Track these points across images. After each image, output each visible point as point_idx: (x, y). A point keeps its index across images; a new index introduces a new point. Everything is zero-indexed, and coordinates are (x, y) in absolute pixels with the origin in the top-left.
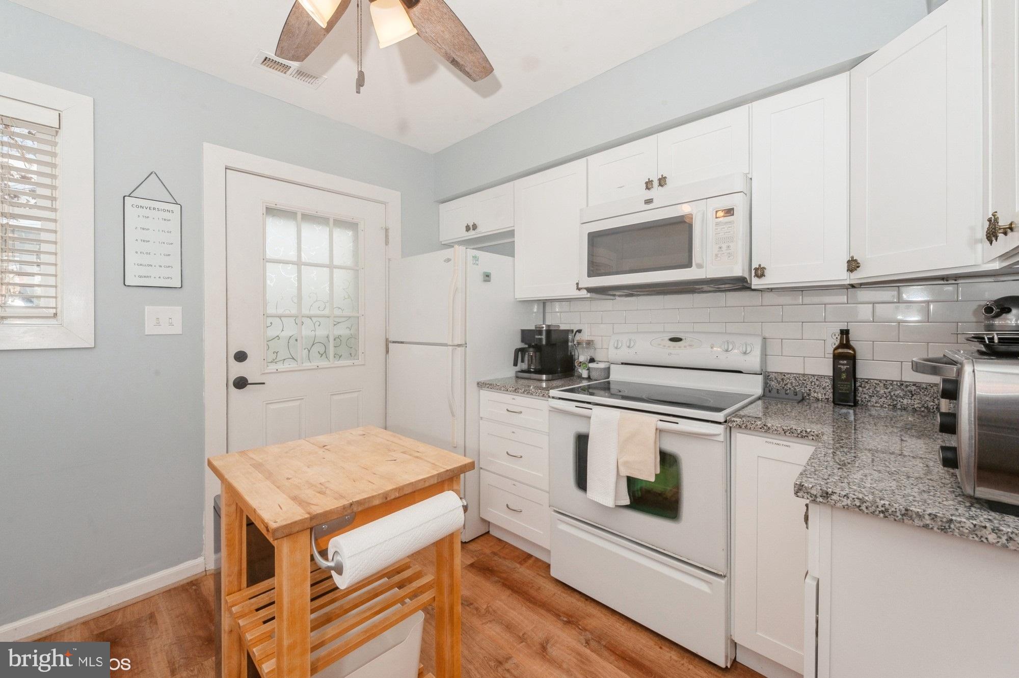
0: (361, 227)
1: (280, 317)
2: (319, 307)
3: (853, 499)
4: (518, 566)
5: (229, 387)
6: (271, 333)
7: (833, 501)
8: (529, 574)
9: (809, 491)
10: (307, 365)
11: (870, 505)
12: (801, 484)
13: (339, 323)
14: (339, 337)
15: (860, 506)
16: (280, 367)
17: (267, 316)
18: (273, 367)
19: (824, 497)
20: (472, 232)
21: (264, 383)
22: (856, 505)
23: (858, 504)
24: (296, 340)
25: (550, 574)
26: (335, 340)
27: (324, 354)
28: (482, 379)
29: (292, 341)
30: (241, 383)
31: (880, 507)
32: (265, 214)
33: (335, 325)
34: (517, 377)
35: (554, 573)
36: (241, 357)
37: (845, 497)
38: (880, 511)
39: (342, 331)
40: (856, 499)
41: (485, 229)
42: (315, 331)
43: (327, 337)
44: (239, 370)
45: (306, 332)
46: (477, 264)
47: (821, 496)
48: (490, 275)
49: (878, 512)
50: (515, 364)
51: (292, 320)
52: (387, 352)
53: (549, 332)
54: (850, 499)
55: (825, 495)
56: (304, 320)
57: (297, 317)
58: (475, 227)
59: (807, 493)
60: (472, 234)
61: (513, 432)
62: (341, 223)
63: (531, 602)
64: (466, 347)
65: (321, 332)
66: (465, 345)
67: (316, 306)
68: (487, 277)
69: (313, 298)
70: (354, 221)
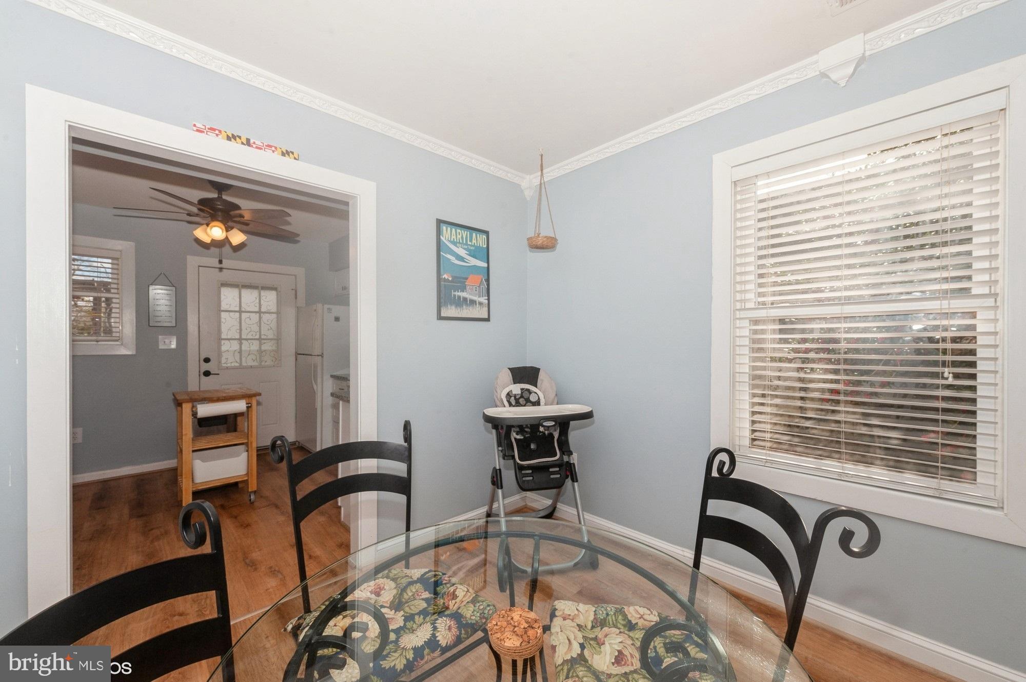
0: (281, 289)
1: (229, 340)
2: (252, 335)
5: (201, 377)
6: (225, 348)
14: (265, 351)
17: (222, 340)
21: (218, 374)
27: (255, 360)
28: (333, 374)
29: (236, 353)
30: (207, 374)
32: (220, 286)
36: (207, 360)
39: (268, 348)
42: (250, 348)
44: (206, 367)
46: (331, 312)
48: (339, 318)
52: (296, 360)
62: (267, 288)
65: (254, 348)
66: (322, 356)
67: (250, 334)
68: (337, 319)
69: (249, 330)
70: (275, 286)
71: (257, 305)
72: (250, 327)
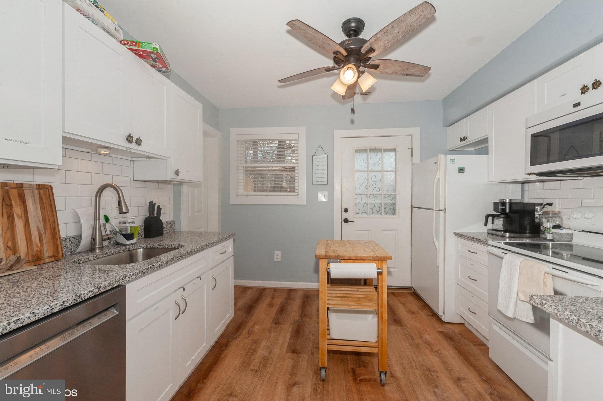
0: (397, 150)
1: (360, 195)
2: (377, 190)
3: (554, 309)
4: (472, 345)
5: (342, 222)
6: (357, 201)
7: (545, 308)
8: (476, 352)
9: (535, 300)
10: (372, 216)
11: (561, 314)
12: (532, 296)
13: (386, 197)
14: (386, 204)
15: (557, 314)
16: (360, 216)
17: (356, 194)
18: (357, 216)
19: (541, 305)
20: (463, 142)
21: (353, 222)
22: (555, 313)
23: (556, 312)
24: (367, 205)
25: (488, 356)
26: (384, 205)
27: (379, 212)
28: (456, 231)
29: (365, 205)
30: (346, 221)
31: (566, 315)
32: (355, 152)
33: (384, 198)
34: (489, 233)
35: (491, 356)
36: (346, 210)
37: (551, 307)
38: (566, 318)
39: (389, 201)
40: (555, 309)
41: (472, 138)
42: (375, 201)
43: (381, 204)
44: (345, 215)
45: (371, 201)
46: (454, 163)
47: (540, 305)
48: (464, 169)
49: (565, 319)
50: (486, 224)
51: (365, 196)
52: (412, 212)
53: (511, 204)
54: (553, 308)
55: (542, 304)
56: (371, 196)
57: (367, 195)
58: (465, 138)
59: (534, 301)
60: (464, 143)
61: (472, 265)
62: (387, 150)
63: (467, 361)
64: (445, 211)
65: (378, 201)
66: (444, 210)
67: (376, 189)
68: (461, 170)
69: (374, 186)
70: (394, 148)
71: (380, 165)
72: (375, 184)
